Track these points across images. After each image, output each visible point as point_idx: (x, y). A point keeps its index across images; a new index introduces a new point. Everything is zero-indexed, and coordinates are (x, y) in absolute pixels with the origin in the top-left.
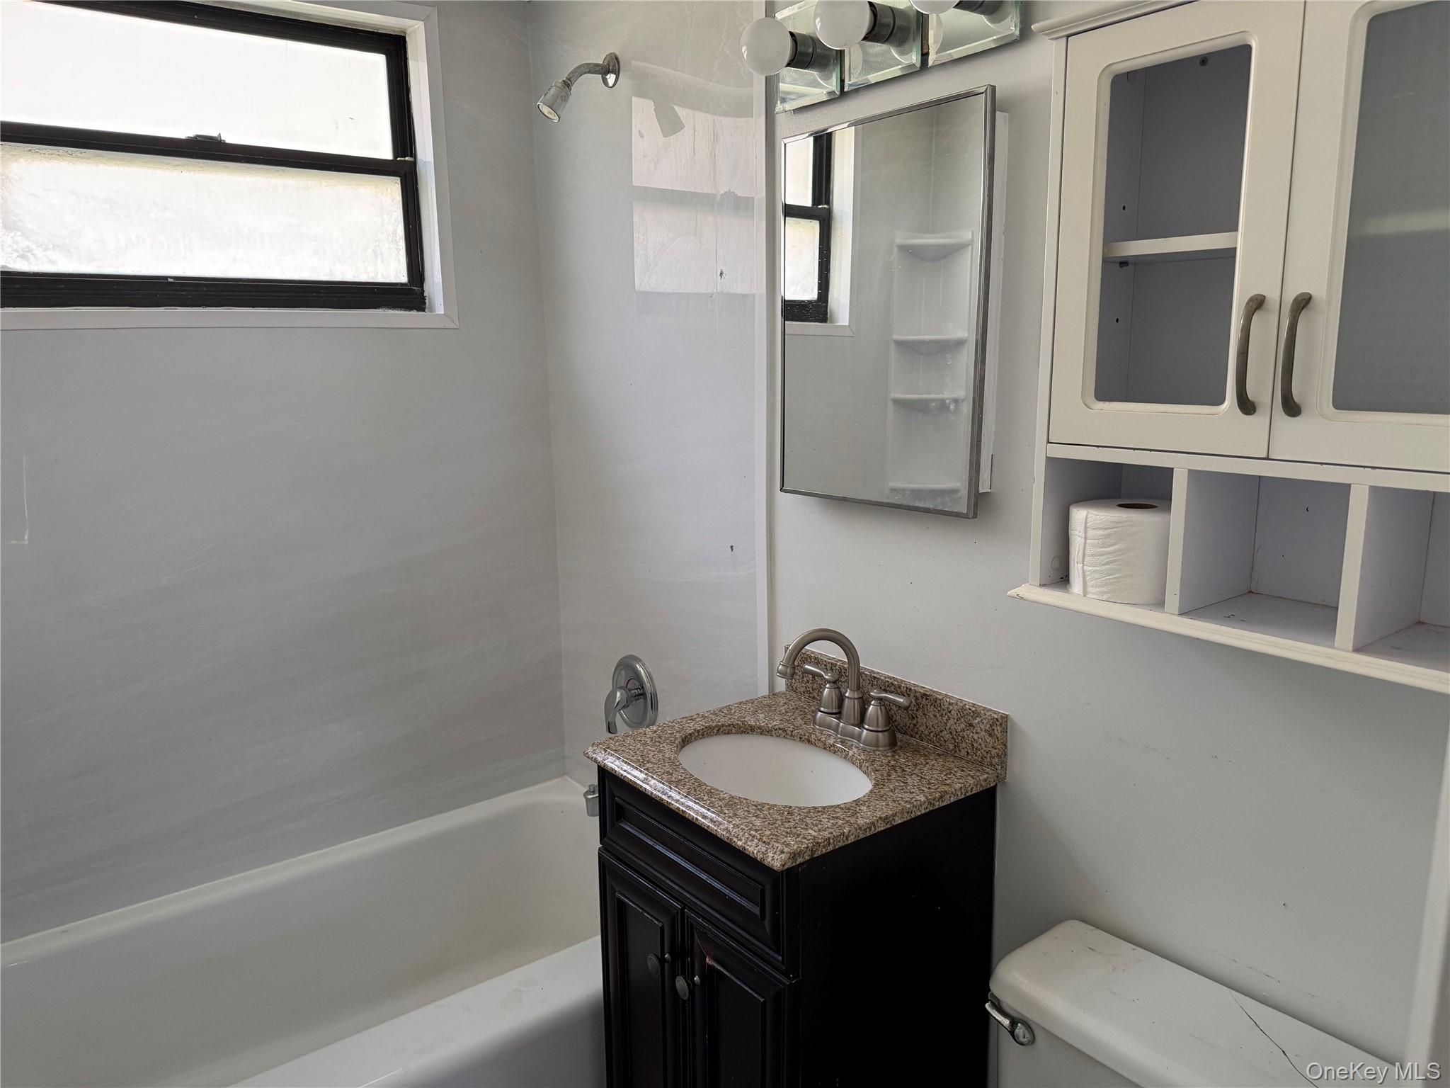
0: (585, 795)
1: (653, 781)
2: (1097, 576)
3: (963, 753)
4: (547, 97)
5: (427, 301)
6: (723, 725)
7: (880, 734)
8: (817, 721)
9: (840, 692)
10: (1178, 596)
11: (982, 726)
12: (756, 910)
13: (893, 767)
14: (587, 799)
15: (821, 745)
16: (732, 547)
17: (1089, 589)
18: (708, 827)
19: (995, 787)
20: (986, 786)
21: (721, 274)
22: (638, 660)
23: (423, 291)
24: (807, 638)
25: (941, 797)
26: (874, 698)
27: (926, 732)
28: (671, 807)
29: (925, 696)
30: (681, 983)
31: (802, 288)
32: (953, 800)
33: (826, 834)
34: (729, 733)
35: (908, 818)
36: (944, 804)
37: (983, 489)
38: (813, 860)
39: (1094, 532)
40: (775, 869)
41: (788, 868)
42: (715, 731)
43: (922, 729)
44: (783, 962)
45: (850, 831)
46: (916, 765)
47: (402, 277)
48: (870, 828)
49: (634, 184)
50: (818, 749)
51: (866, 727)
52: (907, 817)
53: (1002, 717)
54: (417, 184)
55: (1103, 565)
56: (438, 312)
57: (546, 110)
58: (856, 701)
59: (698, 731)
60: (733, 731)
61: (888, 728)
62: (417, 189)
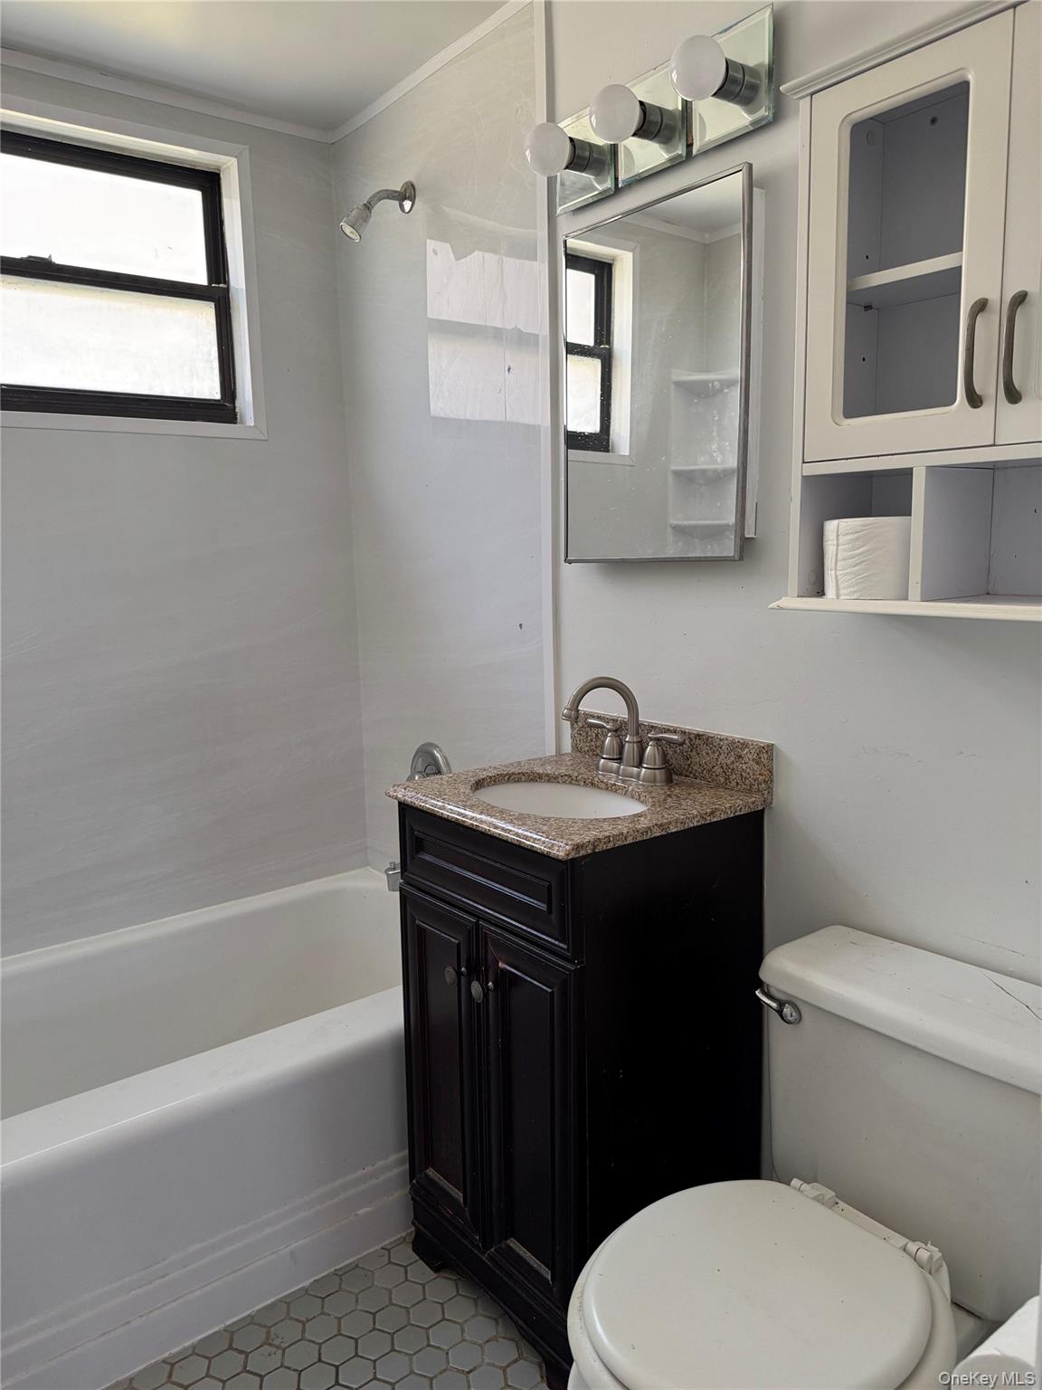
0: (386, 871)
1: (449, 807)
2: (847, 578)
3: (734, 784)
4: (350, 217)
5: (238, 416)
6: (513, 774)
7: (657, 771)
8: (601, 768)
9: (620, 739)
10: (919, 584)
11: (749, 755)
12: (543, 907)
13: (669, 796)
14: (388, 875)
15: (603, 786)
16: (521, 625)
17: (842, 592)
18: (500, 834)
19: (763, 811)
20: (753, 808)
21: (509, 369)
22: (436, 747)
23: (235, 408)
24: (589, 685)
25: (712, 813)
26: (651, 739)
27: (700, 771)
28: (466, 824)
29: (699, 736)
30: (476, 988)
31: (584, 419)
32: (723, 817)
33: (607, 834)
34: (519, 781)
35: (682, 829)
36: (715, 820)
37: (749, 534)
38: (594, 853)
39: (845, 538)
40: (560, 858)
41: (572, 859)
42: (506, 778)
43: (695, 768)
44: (568, 950)
45: (628, 833)
46: (689, 794)
47: (215, 394)
48: (647, 832)
49: (429, 316)
50: (600, 790)
51: (645, 766)
52: (680, 827)
53: (768, 746)
54: (230, 308)
55: (854, 567)
56: (248, 425)
57: (348, 230)
58: (635, 745)
59: (491, 777)
60: (523, 778)
61: (664, 766)
62: (230, 314)
